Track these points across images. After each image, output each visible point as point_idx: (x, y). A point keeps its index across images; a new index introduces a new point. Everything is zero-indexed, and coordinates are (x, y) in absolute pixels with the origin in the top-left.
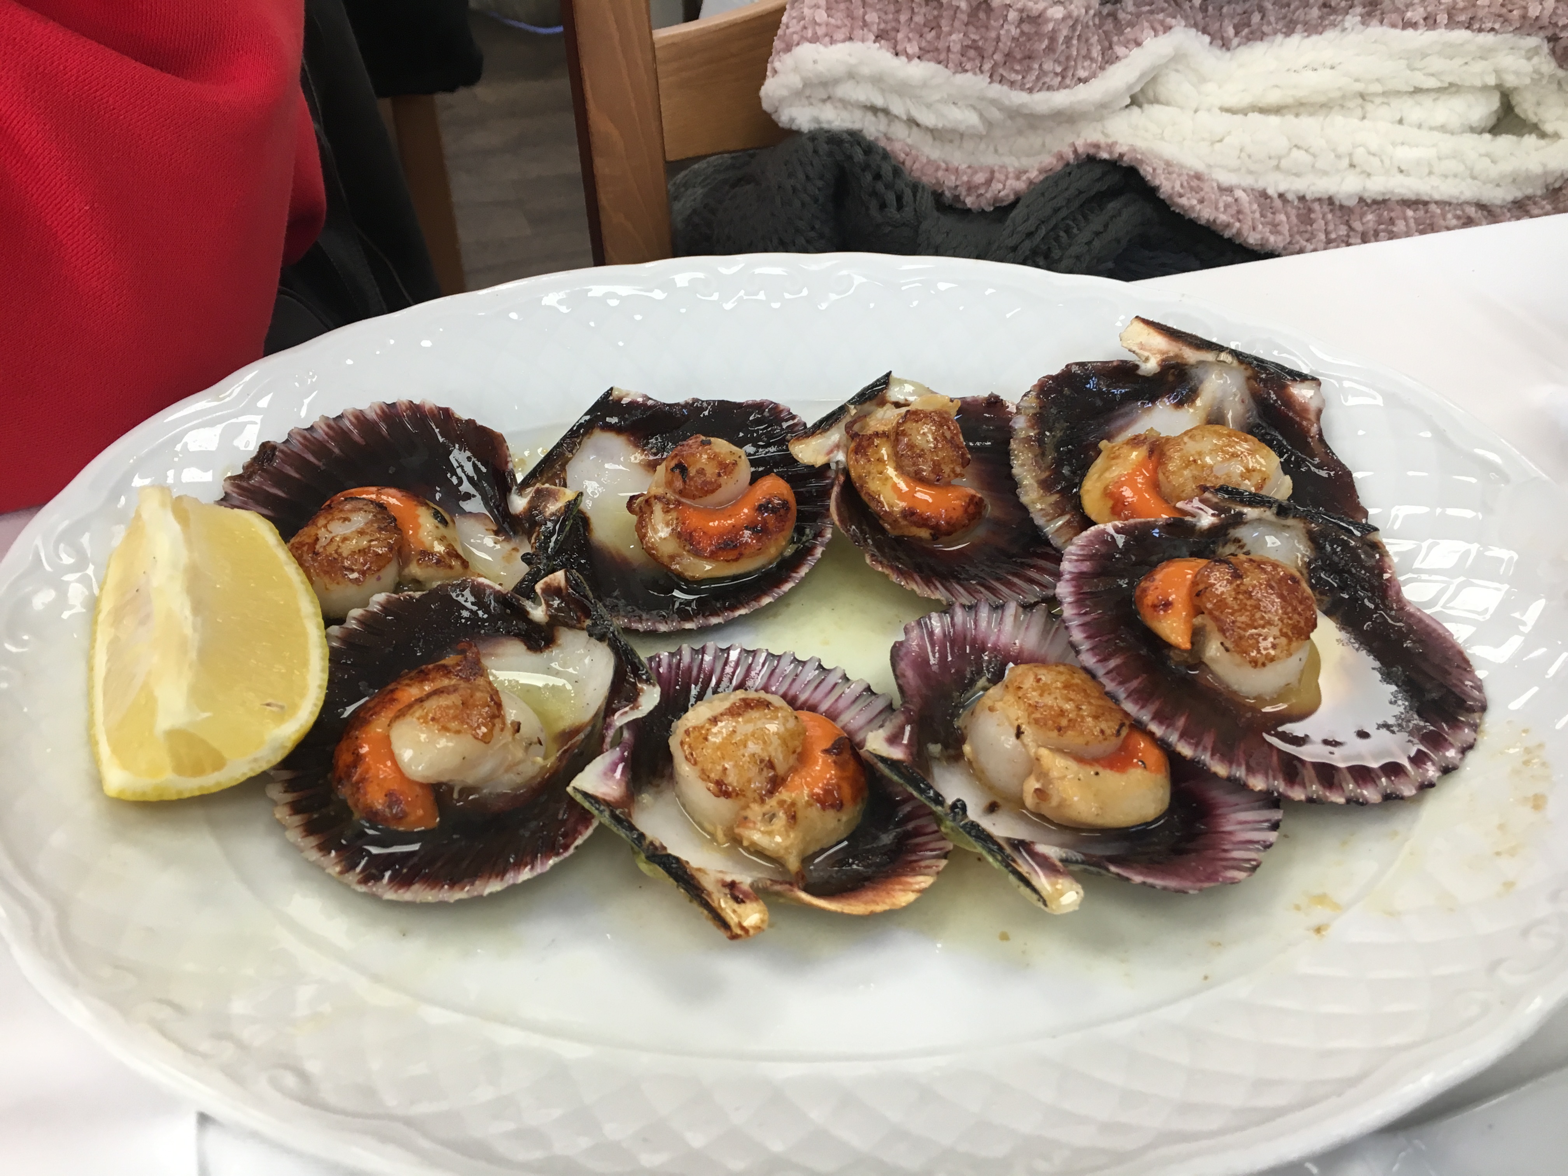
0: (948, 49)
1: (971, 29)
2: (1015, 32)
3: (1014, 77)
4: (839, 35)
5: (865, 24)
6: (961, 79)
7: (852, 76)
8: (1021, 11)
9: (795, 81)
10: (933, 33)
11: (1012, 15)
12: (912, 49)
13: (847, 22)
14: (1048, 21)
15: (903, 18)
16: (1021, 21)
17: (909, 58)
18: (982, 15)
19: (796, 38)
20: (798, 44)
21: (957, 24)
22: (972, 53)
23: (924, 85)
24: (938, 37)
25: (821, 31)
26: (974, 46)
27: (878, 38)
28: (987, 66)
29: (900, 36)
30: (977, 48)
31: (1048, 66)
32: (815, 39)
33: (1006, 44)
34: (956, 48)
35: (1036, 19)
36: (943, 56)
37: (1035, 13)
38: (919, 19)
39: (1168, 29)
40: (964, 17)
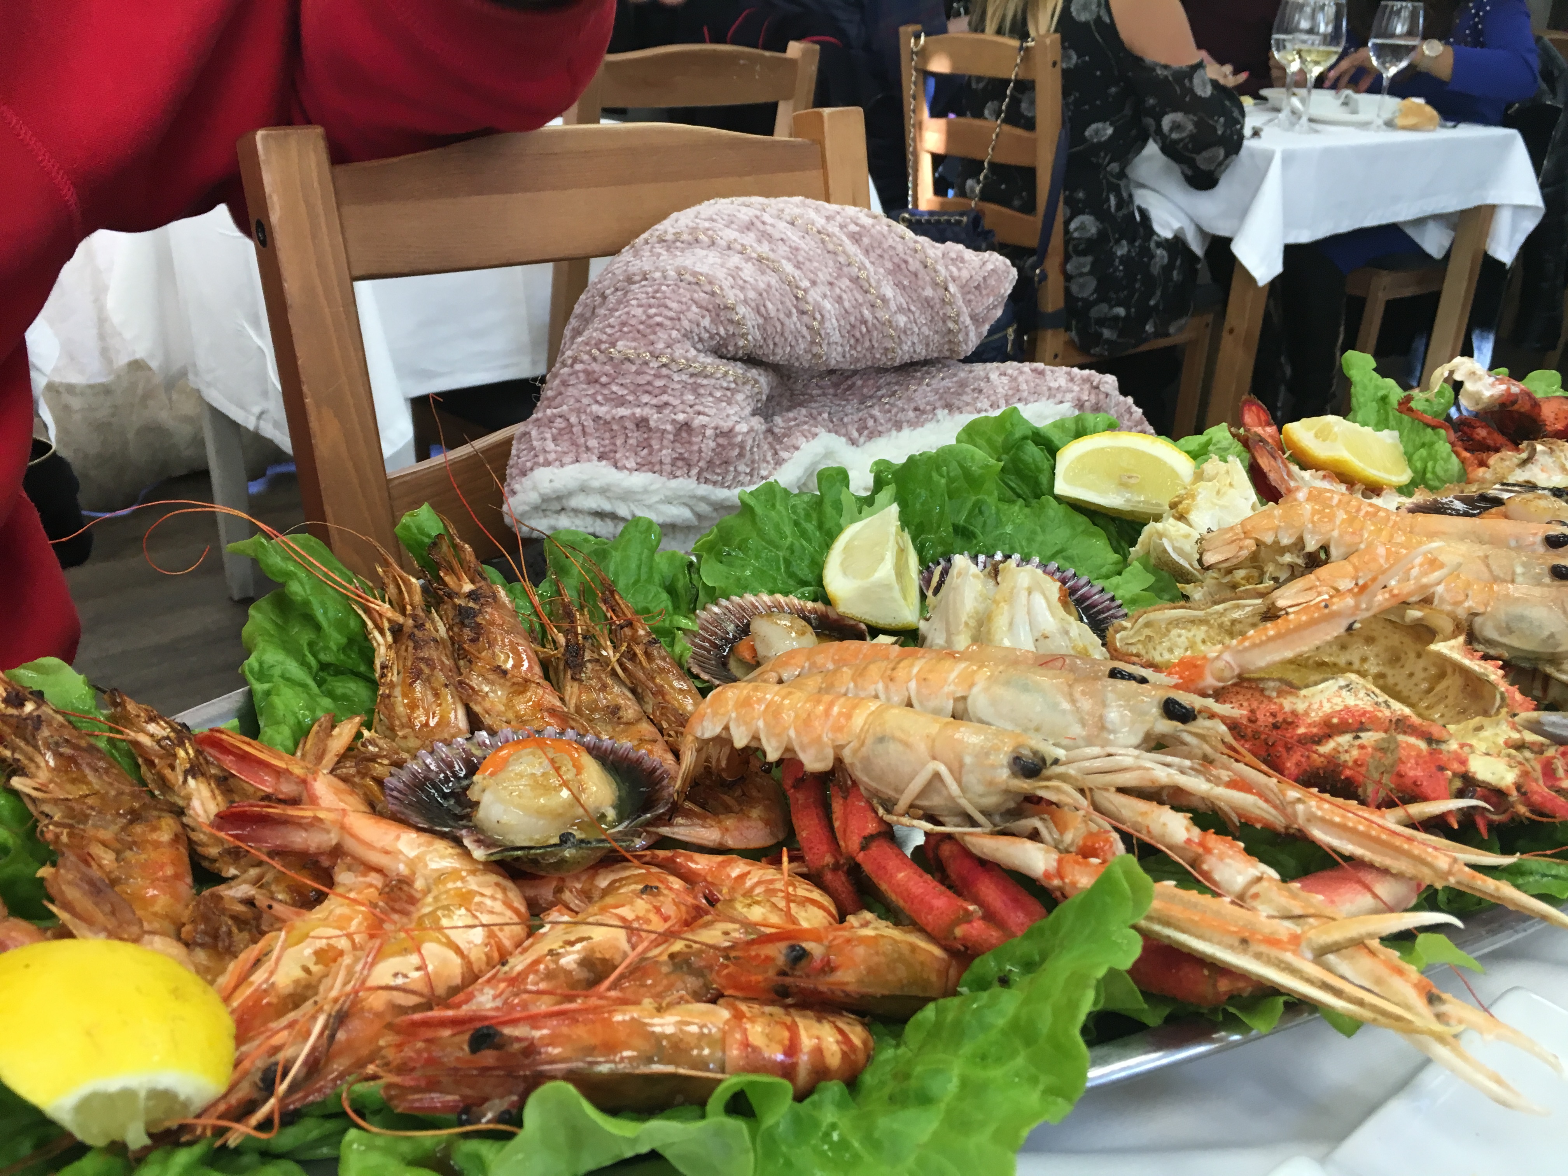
0: (661, 463)
1: (678, 445)
2: (712, 444)
3: (715, 478)
4: (567, 459)
5: (588, 449)
6: (674, 483)
7: (584, 489)
8: (716, 428)
9: (533, 497)
10: (646, 451)
11: (709, 432)
12: (631, 464)
13: (574, 448)
14: (736, 436)
15: (619, 442)
16: (717, 436)
17: (630, 470)
18: (684, 435)
19: (529, 464)
20: (532, 469)
21: (665, 442)
22: (680, 463)
23: (646, 491)
24: (650, 454)
25: (551, 457)
26: (681, 458)
27: (600, 458)
28: (694, 471)
29: (618, 455)
30: (683, 459)
31: (742, 468)
32: (547, 464)
33: (707, 454)
34: (667, 460)
35: (729, 434)
36: (657, 468)
37: (726, 429)
38: (632, 441)
39: (815, 435)
40: (671, 437)
